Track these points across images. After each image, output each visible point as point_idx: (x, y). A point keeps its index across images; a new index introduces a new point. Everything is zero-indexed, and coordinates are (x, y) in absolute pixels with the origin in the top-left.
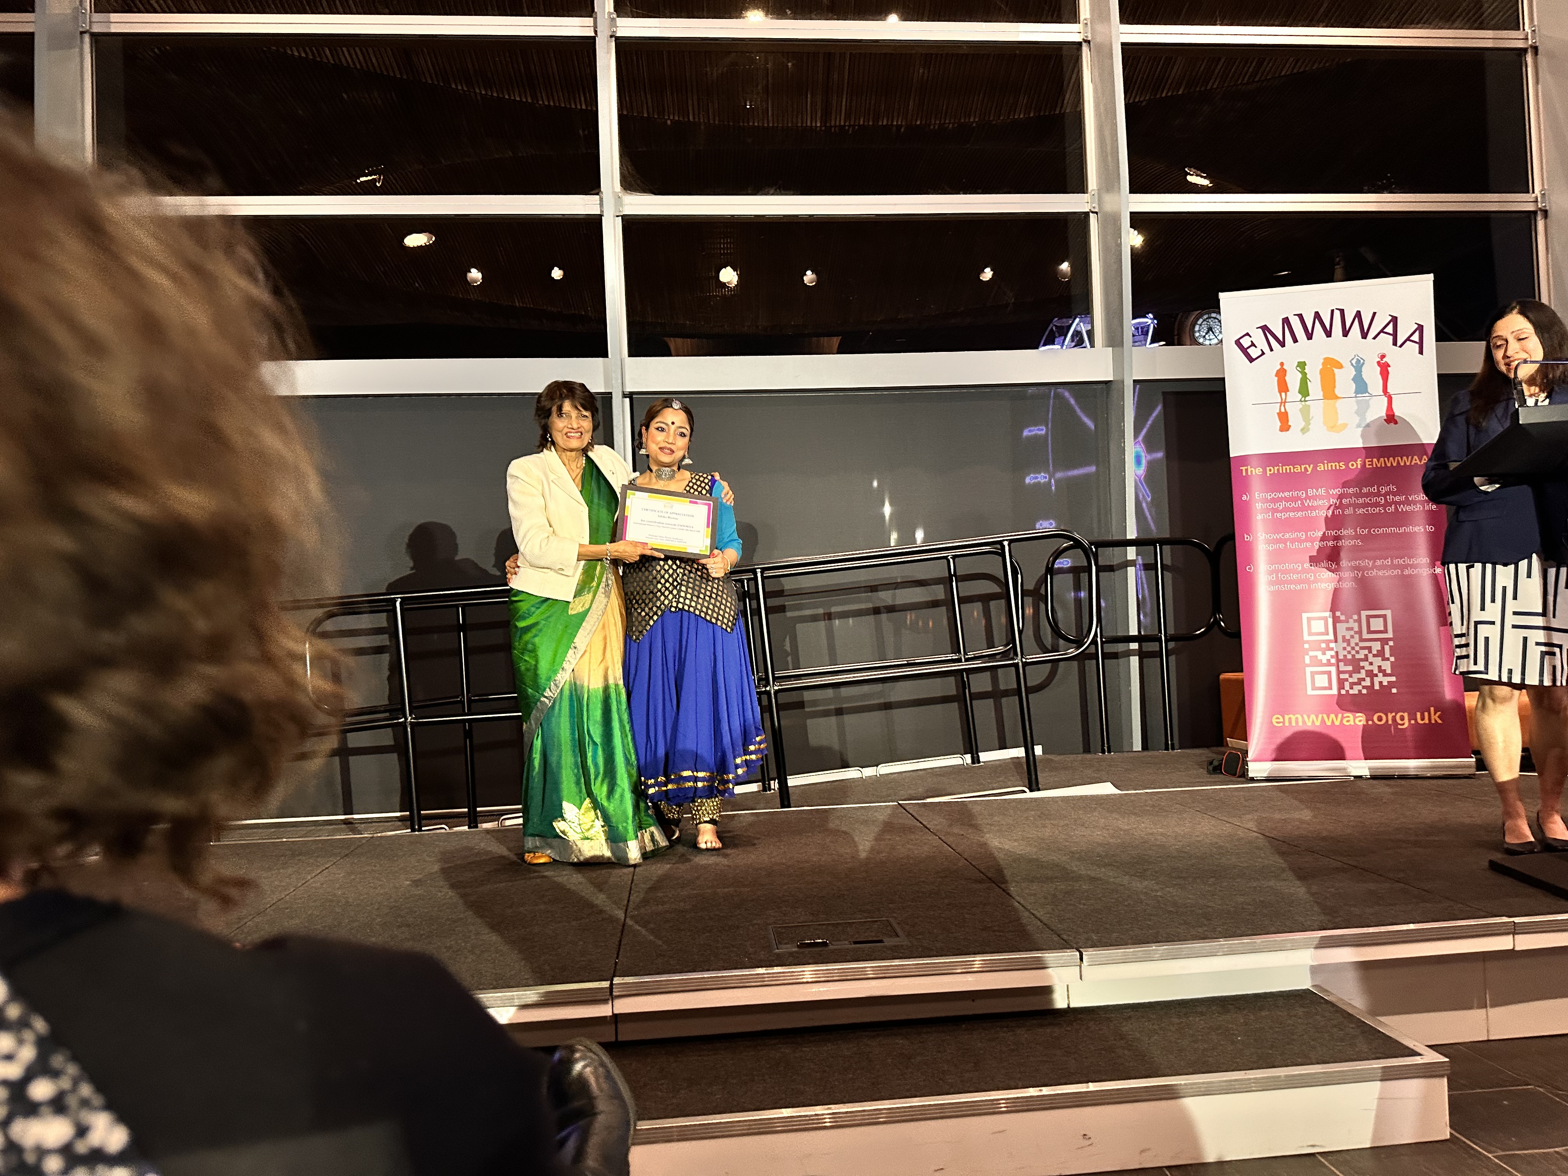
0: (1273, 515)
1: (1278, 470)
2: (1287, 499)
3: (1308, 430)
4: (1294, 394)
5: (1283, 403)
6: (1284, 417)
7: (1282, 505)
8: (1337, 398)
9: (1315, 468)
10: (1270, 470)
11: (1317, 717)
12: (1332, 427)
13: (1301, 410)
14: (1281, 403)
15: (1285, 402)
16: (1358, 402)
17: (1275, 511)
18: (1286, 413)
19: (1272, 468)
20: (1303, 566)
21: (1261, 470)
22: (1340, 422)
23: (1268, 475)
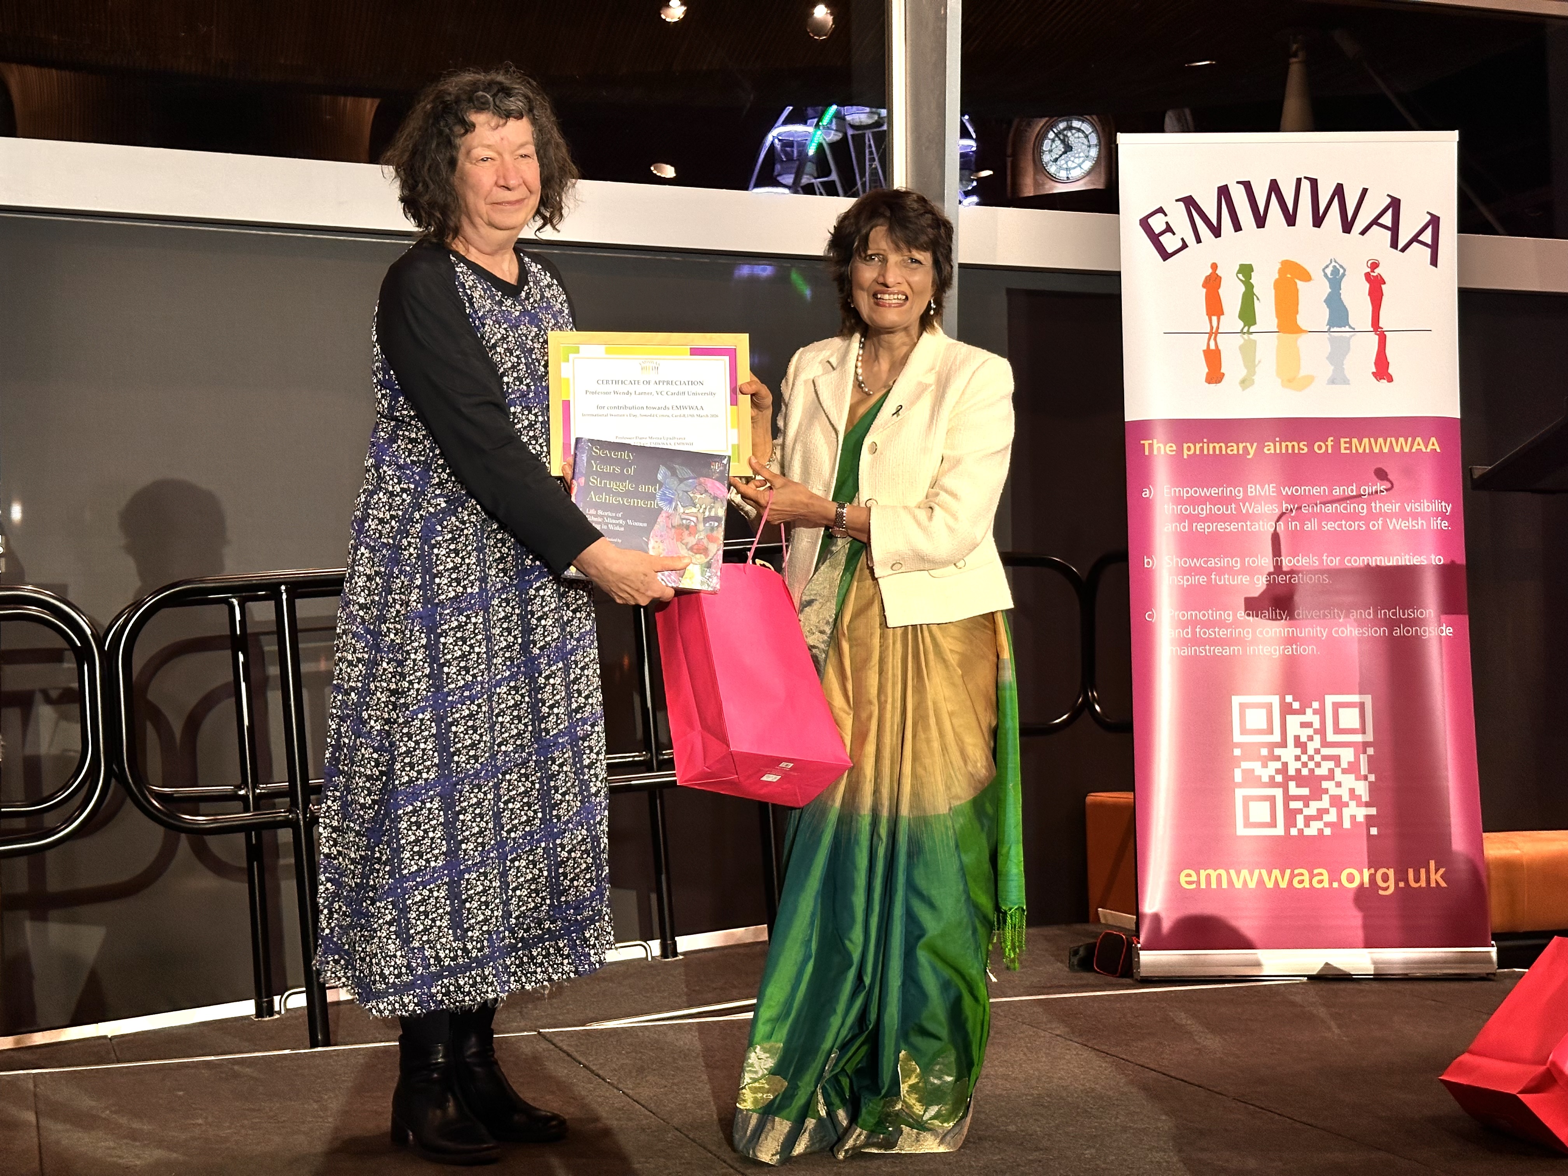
0: (1191, 526)
1: (1202, 449)
2: (1214, 501)
3: (1253, 382)
4: (1231, 320)
5: (1214, 333)
6: (1213, 358)
7: (1204, 510)
8: (1299, 331)
9: (1260, 449)
10: (1189, 449)
11: (1251, 874)
12: (1289, 381)
13: (1241, 348)
14: (1210, 334)
15: (1217, 333)
16: (1331, 340)
17: (1194, 519)
18: (1217, 352)
19: (1192, 445)
20: (1235, 615)
21: (1174, 448)
22: (1303, 373)
23: (1185, 457)
